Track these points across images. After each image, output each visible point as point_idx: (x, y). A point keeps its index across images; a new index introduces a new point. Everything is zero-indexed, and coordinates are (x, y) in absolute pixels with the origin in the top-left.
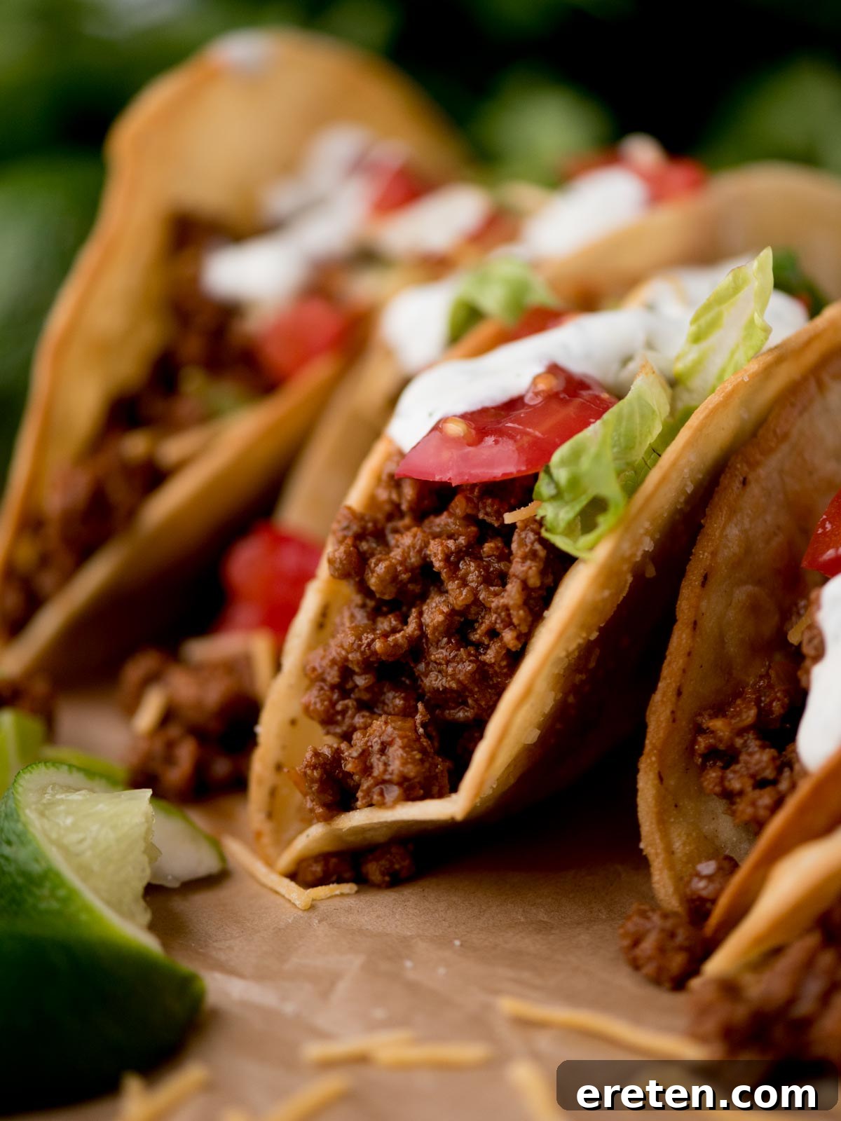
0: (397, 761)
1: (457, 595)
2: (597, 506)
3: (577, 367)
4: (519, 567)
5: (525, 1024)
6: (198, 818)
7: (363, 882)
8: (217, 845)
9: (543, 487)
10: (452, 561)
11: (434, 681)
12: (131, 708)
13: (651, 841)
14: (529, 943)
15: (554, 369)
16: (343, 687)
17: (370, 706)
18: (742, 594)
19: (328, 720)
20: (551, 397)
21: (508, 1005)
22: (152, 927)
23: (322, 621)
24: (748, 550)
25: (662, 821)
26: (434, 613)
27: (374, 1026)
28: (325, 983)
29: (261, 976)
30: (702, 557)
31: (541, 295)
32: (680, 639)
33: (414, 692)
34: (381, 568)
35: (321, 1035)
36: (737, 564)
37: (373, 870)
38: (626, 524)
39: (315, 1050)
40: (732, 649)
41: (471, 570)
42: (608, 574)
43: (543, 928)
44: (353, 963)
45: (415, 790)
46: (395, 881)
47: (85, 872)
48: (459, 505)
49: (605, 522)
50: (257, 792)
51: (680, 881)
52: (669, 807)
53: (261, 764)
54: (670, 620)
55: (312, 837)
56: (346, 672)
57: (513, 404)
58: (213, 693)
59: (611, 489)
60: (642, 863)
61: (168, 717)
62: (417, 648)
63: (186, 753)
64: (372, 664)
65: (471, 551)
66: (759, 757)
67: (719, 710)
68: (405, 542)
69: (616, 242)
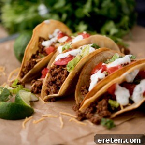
0: (53, 90)
1: (59, 75)
2: (71, 68)
3: (72, 54)
4: (65, 73)
5: (62, 114)
6: (37, 95)
7: (50, 101)
8: (38, 98)
9: (67, 66)
10: (59, 72)
11: (57, 83)
12: (32, 85)
13: (76, 98)
14: (65, 107)
15: (70, 55)
16: (49, 83)
17: (52, 85)
18: (86, 76)
19: (48, 86)
20: (69, 57)
21: (61, 112)
22: (30, 105)
23: (48, 77)
24: (87, 72)
25: (77, 97)
26: (57, 77)
27: (48, 114)
28: (45, 110)
29: (40, 109)
30: (82, 72)
31: (71, 47)
32: (79, 80)
33: (56, 84)
34: (53, 73)
35: (44, 114)
36: (86, 73)
37: (52, 100)
38: (74, 69)
39: (43, 115)
40: (85, 81)
41: (61, 73)
42: (72, 74)
43: (66, 106)
44: (48, 108)
45: (55, 93)
46: (54, 101)
47: (24, 99)
48: (60, 67)
49: (72, 69)
50: (42, 93)
51: (78, 102)
52: (78, 95)
53: (42, 90)
54: (78, 78)
55: (46, 97)
56: (49, 82)
57: (65, 58)
58: (39, 84)
59: (73, 66)
60: (75, 100)
61: (35, 86)
62: (56, 80)
63: (36, 89)
64: (51, 81)
65: (61, 71)
66: (86, 91)
67: (83, 86)
68: (55, 70)
69: (79, 42)
